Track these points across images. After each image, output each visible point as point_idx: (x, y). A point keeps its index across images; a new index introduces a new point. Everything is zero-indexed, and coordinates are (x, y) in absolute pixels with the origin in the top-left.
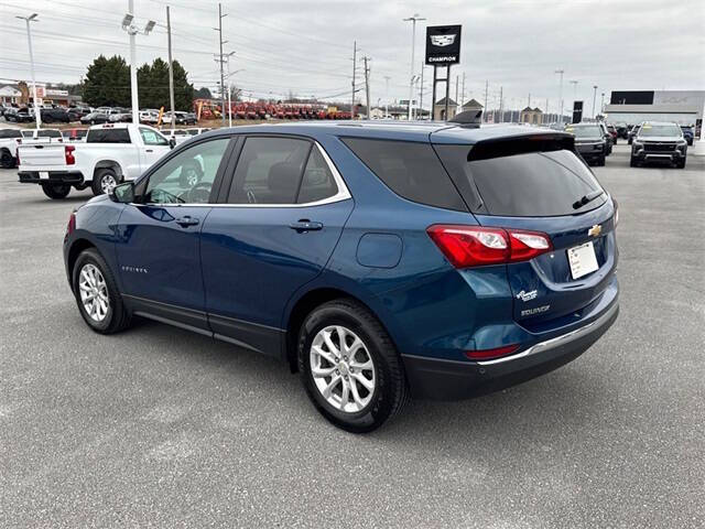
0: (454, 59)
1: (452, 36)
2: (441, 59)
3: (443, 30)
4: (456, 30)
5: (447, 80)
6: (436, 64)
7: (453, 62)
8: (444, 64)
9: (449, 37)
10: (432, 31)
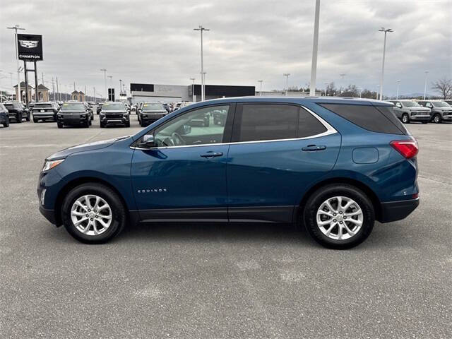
0: (39, 57)
1: (36, 42)
2: (29, 57)
3: (29, 38)
4: (38, 38)
5: (35, 71)
6: (25, 60)
7: (38, 59)
8: (31, 60)
9: (33, 42)
10: (21, 37)
